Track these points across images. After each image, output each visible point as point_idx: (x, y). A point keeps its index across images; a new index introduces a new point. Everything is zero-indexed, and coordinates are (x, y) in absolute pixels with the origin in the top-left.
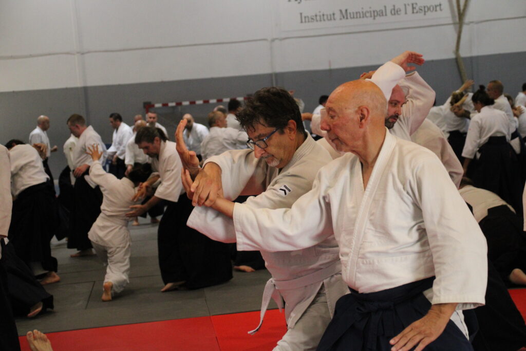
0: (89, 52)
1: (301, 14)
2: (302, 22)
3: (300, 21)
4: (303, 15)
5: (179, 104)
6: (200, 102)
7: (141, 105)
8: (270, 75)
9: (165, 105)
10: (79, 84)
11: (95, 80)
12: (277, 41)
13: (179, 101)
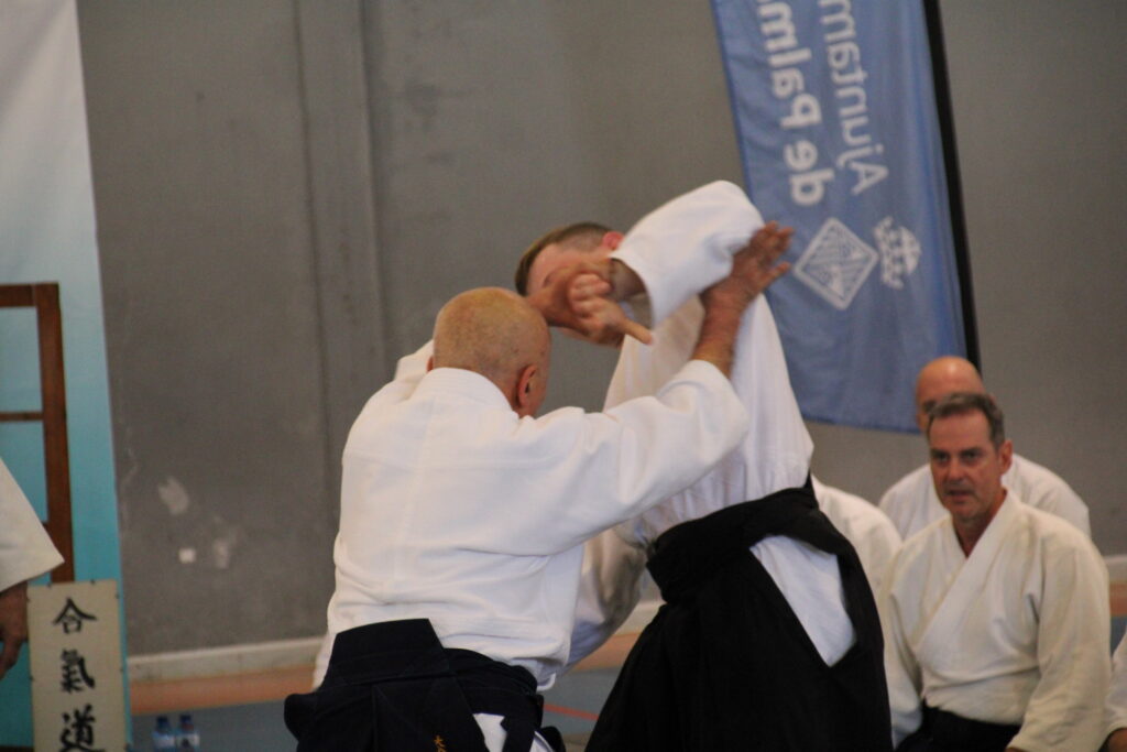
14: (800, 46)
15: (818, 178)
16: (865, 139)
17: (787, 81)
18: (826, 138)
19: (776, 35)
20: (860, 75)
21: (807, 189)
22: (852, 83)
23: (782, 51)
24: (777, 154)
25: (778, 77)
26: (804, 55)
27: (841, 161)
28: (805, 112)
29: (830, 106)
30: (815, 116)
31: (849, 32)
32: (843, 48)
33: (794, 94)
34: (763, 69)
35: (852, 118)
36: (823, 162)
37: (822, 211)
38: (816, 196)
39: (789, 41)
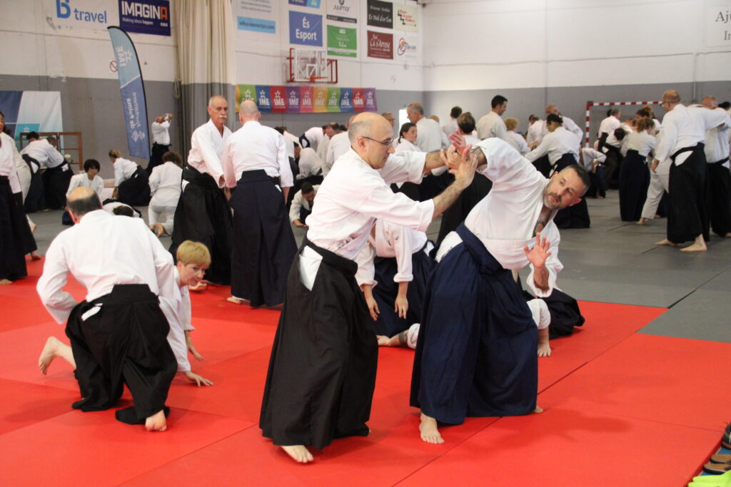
0: (551, 61)
1: (726, 32)
2: (726, 39)
3: (724, 37)
4: (728, 33)
5: (612, 104)
6: (628, 103)
7: (586, 104)
8: (693, 83)
9: (602, 104)
10: (542, 85)
11: (554, 83)
12: (701, 55)
13: (612, 102)
15: (134, 125)
16: (139, 121)
17: (131, 113)
18: (135, 120)
19: (130, 107)
21: (133, 127)
22: (137, 113)
23: (130, 109)
24: (129, 122)
26: (132, 109)
27: (136, 123)
28: (132, 117)
29: (135, 116)
31: (137, 107)
32: (137, 109)
34: (128, 111)
36: (134, 123)
37: (134, 130)
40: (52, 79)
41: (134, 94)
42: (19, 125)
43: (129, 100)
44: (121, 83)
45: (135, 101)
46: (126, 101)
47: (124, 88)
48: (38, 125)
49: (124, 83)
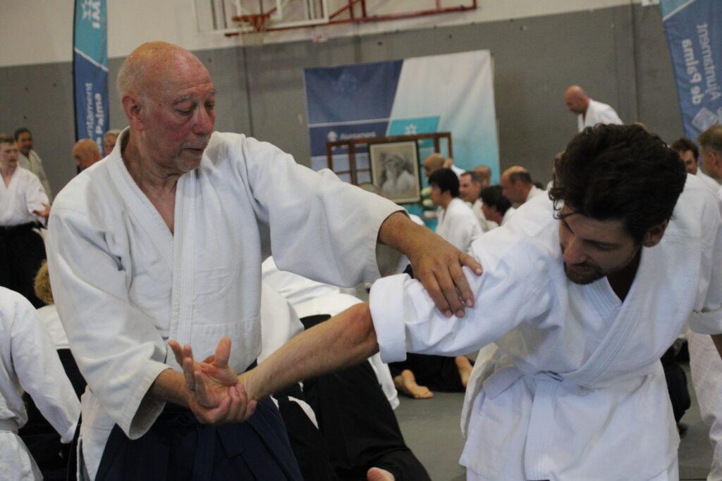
14: (696, 59)
15: (700, 97)
16: (715, 85)
17: (691, 70)
18: (703, 86)
19: (689, 57)
20: (713, 67)
21: (697, 100)
22: (710, 70)
23: (690, 61)
24: (688, 91)
25: (689, 69)
26: (697, 62)
27: (707, 91)
28: (697, 78)
29: (704, 77)
30: (700, 79)
31: (709, 55)
32: (708, 59)
33: (694, 74)
34: (684, 67)
35: (710, 80)
36: (702, 92)
37: (700, 106)
38: (699, 101)
39: (692, 58)
40: (648, 8)
41: (703, 28)
42: (396, 122)
43: (686, 43)
44: (665, 9)
45: (705, 44)
46: (680, 45)
47: (672, 19)
48: (437, 119)
49: (674, 8)
